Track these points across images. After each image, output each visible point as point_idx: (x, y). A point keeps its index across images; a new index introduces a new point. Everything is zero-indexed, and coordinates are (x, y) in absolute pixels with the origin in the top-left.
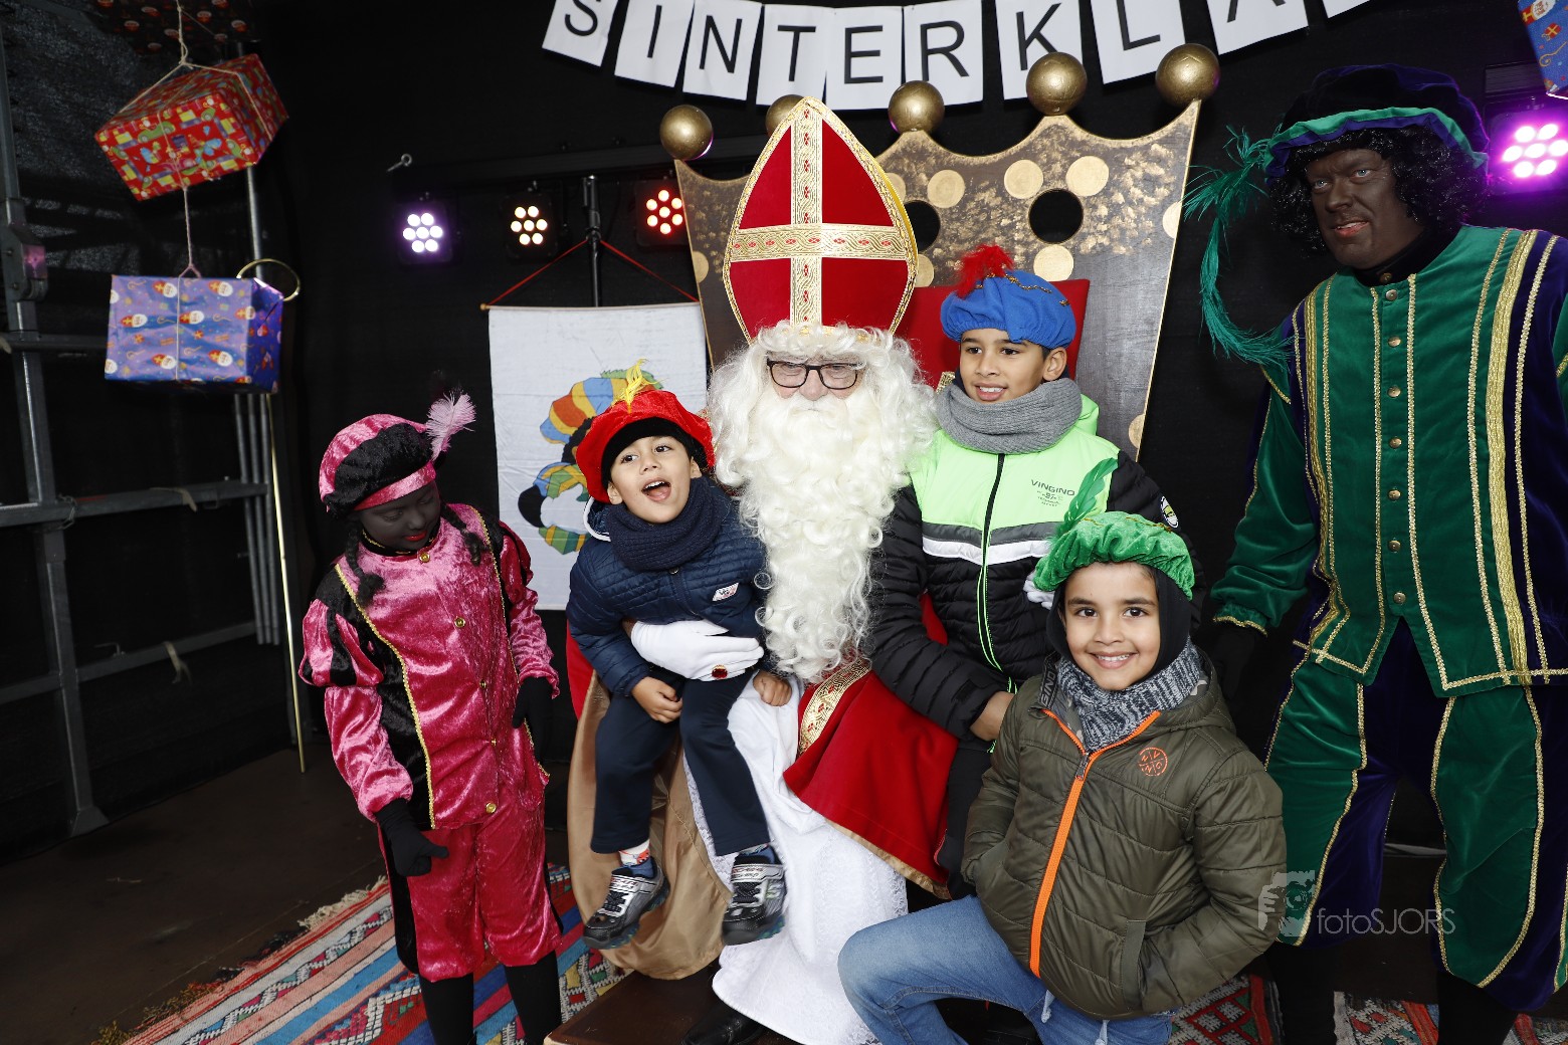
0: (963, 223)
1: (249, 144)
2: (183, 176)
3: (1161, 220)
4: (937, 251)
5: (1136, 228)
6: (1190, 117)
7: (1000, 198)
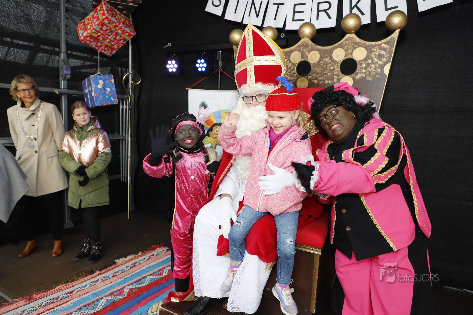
0: (318, 68)
3: (383, 69)
4: (310, 77)
5: (374, 71)
6: (395, 35)
7: (331, 60)
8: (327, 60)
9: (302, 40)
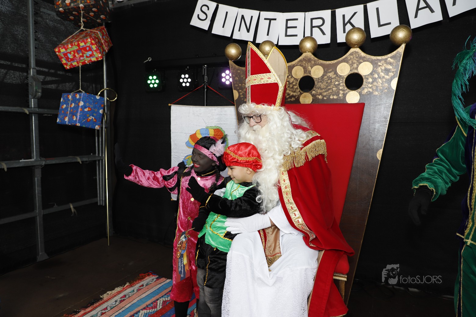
0: (322, 83)
1: (100, 53)
2: (80, 62)
3: (390, 83)
4: (314, 92)
5: (381, 86)
6: (401, 49)
7: (335, 75)
8: (331, 75)
9: (304, 55)
